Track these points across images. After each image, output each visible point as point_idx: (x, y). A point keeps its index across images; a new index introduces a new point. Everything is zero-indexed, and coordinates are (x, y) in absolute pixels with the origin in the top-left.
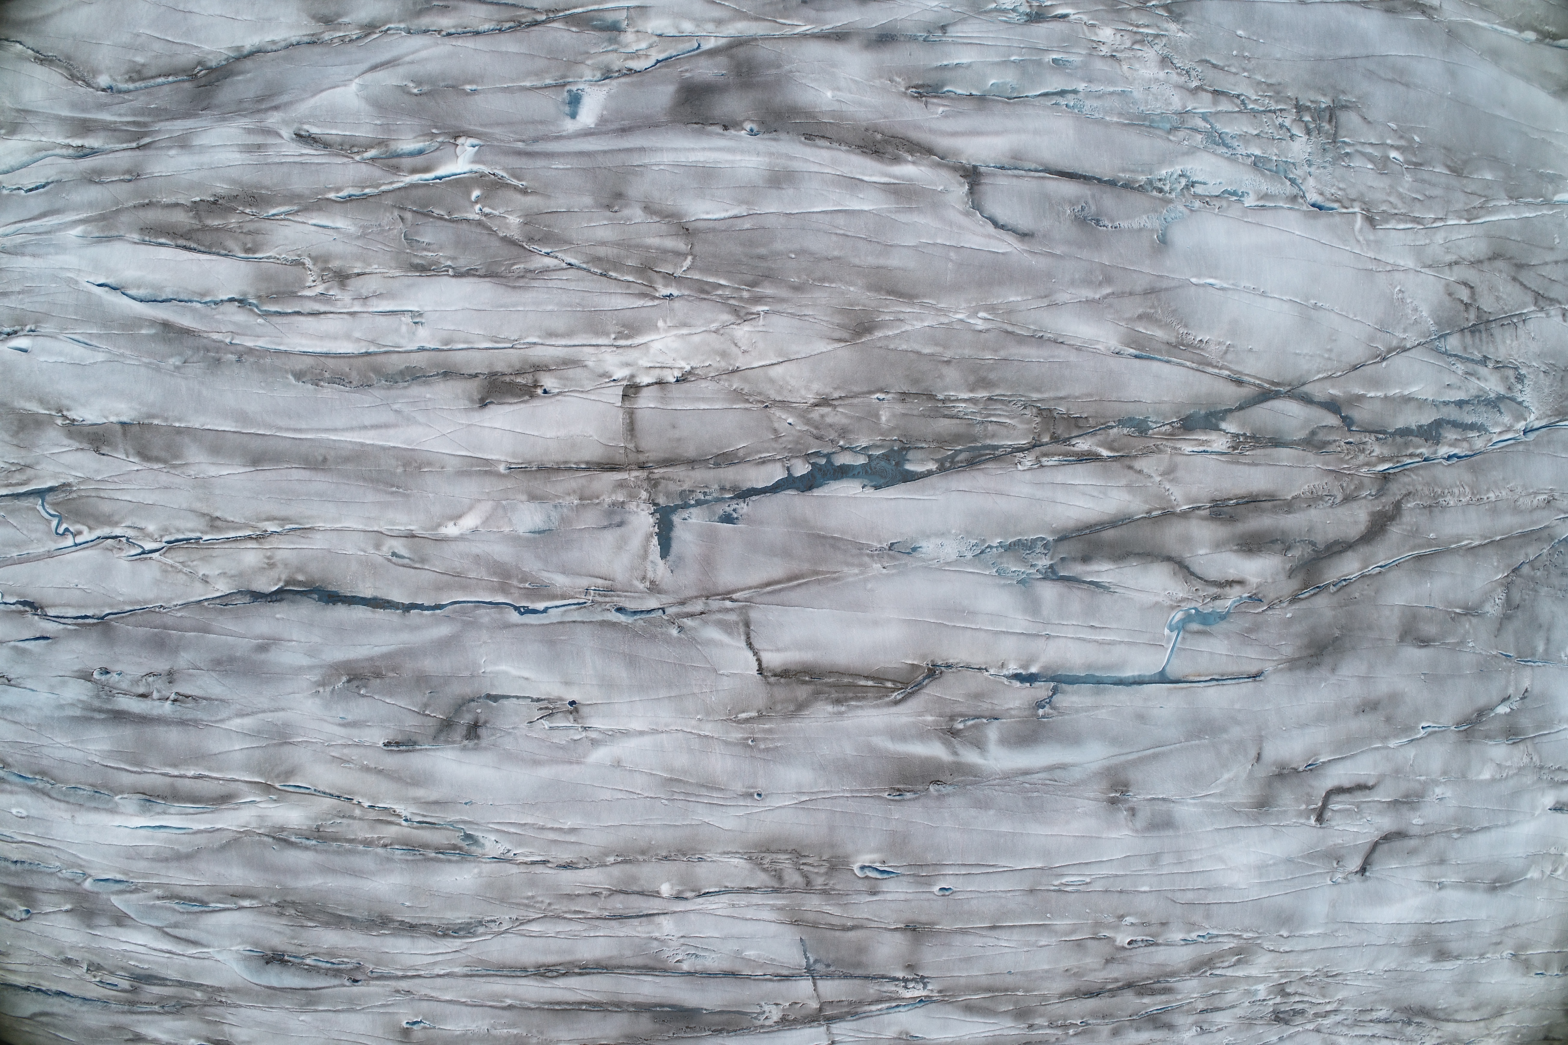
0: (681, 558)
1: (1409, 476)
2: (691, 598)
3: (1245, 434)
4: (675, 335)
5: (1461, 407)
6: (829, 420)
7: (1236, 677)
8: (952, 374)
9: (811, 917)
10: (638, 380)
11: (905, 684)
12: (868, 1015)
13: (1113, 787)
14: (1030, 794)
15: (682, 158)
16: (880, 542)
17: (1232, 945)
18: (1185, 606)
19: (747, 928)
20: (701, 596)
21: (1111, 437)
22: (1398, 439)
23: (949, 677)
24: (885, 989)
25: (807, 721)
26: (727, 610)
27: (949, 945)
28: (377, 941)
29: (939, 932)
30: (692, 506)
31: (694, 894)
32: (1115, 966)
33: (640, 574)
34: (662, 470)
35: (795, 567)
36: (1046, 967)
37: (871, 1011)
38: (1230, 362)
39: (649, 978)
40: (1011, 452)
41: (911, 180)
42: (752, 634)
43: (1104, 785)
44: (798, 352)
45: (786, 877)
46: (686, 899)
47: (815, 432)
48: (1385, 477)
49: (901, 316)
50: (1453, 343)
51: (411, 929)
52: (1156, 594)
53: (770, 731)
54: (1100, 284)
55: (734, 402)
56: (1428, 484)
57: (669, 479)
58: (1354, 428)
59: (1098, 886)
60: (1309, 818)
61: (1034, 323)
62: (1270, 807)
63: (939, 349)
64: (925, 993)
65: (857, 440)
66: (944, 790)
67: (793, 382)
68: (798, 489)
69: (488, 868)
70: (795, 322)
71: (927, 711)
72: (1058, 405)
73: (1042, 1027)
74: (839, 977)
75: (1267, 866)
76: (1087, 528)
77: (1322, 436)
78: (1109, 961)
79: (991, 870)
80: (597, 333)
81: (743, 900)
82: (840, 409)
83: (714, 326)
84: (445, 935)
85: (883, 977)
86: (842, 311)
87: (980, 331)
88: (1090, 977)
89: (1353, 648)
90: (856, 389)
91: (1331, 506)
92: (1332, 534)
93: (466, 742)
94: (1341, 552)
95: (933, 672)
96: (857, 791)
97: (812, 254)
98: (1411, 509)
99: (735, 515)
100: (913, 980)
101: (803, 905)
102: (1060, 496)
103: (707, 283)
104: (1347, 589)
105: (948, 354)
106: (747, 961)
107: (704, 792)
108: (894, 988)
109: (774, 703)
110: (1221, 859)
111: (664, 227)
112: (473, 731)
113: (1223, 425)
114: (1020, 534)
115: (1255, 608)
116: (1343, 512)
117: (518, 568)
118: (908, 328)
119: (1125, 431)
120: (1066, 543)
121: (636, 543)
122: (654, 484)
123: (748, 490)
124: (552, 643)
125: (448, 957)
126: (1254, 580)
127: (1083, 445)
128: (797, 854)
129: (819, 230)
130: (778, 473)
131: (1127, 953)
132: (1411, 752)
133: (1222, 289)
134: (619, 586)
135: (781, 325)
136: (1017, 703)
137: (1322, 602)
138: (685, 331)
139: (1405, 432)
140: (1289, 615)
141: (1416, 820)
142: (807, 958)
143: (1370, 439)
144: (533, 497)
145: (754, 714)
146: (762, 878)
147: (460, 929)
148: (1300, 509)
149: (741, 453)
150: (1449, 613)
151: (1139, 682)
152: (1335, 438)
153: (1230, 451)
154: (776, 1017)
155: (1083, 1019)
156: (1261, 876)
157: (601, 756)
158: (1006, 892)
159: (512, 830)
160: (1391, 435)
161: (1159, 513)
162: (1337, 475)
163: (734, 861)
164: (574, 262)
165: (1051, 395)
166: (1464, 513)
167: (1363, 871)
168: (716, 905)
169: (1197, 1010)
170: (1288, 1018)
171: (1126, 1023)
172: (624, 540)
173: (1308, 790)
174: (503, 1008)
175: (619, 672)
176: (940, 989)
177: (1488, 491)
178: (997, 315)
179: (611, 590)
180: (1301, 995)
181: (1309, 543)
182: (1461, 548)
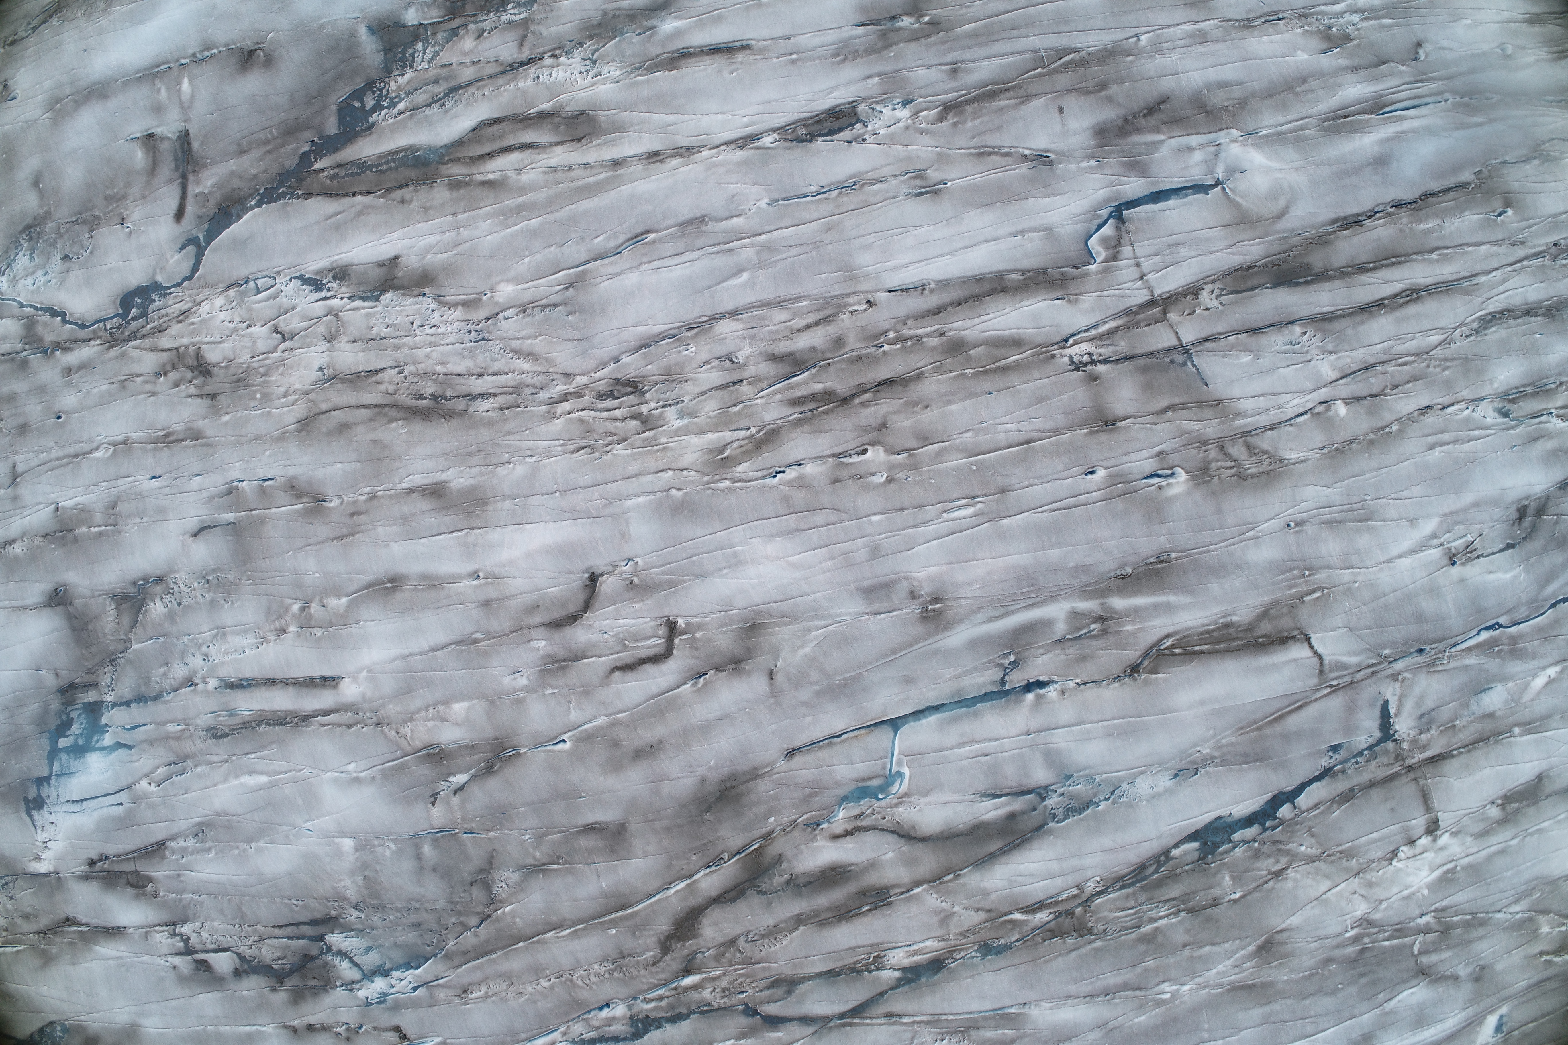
0: (1372, 705)
1: (660, 980)
2: (1367, 678)
3: (870, 972)
4: (1411, 886)
6: (1271, 860)
7: (814, 744)
8: (1179, 937)
9: (1208, 413)
10: (1430, 838)
11: (1161, 655)
12: (1117, 316)
13: (938, 614)
14: (1031, 588)
15: (1439, 1027)
16: (1207, 772)
17: (740, 468)
18: (893, 800)
19: (1257, 386)
20: (1356, 683)
21: (1015, 932)
22: (684, 1010)
23: (1117, 670)
24: (1111, 349)
25: (1257, 603)
26: (1337, 678)
27: (1067, 413)
28: (1552, 293)
29: (1082, 425)
30: (1365, 750)
31: (1317, 410)
32: (875, 421)
33: (1406, 683)
34: (1395, 770)
35: (1278, 728)
36: (953, 407)
37: (1113, 319)
38: (905, 1031)
39: (1325, 309)
40: (1107, 889)
42: (1318, 666)
43: (950, 614)
44: (1312, 908)
45: (1243, 449)
46: (1321, 403)
47: (1281, 846)
48: (687, 972)
49: (1237, 970)
51: (1529, 311)
52: (929, 804)
53: (1290, 587)
55: (1351, 848)
56: (632, 978)
57: (1388, 765)
58: (741, 1007)
59: (932, 510)
60: (687, 624)
61: (1117, 1004)
62: (741, 628)
63: (1197, 953)
64: (1068, 351)
65: (1244, 852)
66: (1119, 573)
67: (1309, 882)
68: (1283, 793)
69: (1487, 390)
70: (1322, 933)
71: (1134, 634)
72: (1075, 944)
73: (929, 335)
74: (1158, 352)
75: (730, 567)
76: (1018, 845)
77: (779, 992)
78: (882, 426)
79: (1055, 505)
80: (1469, 867)
81: (1274, 416)
82: (1264, 872)
83: (1384, 905)
84: (1501, 312)
85: (1116, 361)
86: (1287, 956)
87: (1164, 981)
88: (897, 404)
89: (684, 806)
90: (1256, 895)
91: (749, 932)
92: (742, 906)
93: (1527, 503)
94: (725, 893)
95: (1134, 670)
96: (1203, 553)
97: (1326, 994)
98: (648, 950)
99: (1330, 753)
100: (1085, 365)
101: (1219, 424)
102: (1054, 866)
103: (1398, 938)
104: (707, 860)
105: (1187, 952)
106: (1246, 350)
107: (1338, 516)
108: (1102, 351)
109: (1290, 612)
110: (795, 566)
111: (1440, 968)
112: (1522, 513)
113: (897, 974)
114: (1081, 820)
115: (812, 817)
116: (731, 929)
117: (1504, 660)
118: (1228, 962)
119: (1003, 941)
120: (1035, 825)
121: (1409, 705)
122: (1399, 757)
123: (1323, 778)
124: (1480, 611)
125: (1495, 291)
126: (821, 842)
127: (1042, 916)
128: (1241, 476)
129: (1327, 1014)
130: (1302, 800)
131: (865, 439)
132: (575, 716)
134: (1424, 670)
135: (1333, 926)
136: (1039, 661)
137: (736, 841)
138: (1406, 893)
139: (675, 1019)
140: (772, 819)
141: (542, 644)
142: (1194, 366)
143: (718, 1001)
144: (1491, 715)
145: (1308, 598)
146: (1265, 442)
147: (1490, 321)
148: (786, 921)
149: (1335, 806)
150: (566, 862)
151: (918, 714)
152: (763, 994)
153: (883, 954)
154: (1204, 296)
155: (884, 352)
156: (735, 555)
157: (1428, 527)
158: (1031, 485)
159: (1476, 433)
160: (694, 1012)
161: (945, 879)
162: (749, 962)
163: (1294, 455)
164: (1499, 915)
165: (1084, 950)
166: (578, 961)
167: (594, 578)
168: (1294, 404)
169: (749, 383)
170: (620, 387)
171: (830, 356)
172: (1418, 705)
173: (696, 653)
174: (1438, 248)
175: (1428, 605)
176: (1055, 360)
177: (552, 987)
178: (1153, 1000)
179: (1431, 664)
180: (615, 419)
181: (766, 893)
182: (570, 927)
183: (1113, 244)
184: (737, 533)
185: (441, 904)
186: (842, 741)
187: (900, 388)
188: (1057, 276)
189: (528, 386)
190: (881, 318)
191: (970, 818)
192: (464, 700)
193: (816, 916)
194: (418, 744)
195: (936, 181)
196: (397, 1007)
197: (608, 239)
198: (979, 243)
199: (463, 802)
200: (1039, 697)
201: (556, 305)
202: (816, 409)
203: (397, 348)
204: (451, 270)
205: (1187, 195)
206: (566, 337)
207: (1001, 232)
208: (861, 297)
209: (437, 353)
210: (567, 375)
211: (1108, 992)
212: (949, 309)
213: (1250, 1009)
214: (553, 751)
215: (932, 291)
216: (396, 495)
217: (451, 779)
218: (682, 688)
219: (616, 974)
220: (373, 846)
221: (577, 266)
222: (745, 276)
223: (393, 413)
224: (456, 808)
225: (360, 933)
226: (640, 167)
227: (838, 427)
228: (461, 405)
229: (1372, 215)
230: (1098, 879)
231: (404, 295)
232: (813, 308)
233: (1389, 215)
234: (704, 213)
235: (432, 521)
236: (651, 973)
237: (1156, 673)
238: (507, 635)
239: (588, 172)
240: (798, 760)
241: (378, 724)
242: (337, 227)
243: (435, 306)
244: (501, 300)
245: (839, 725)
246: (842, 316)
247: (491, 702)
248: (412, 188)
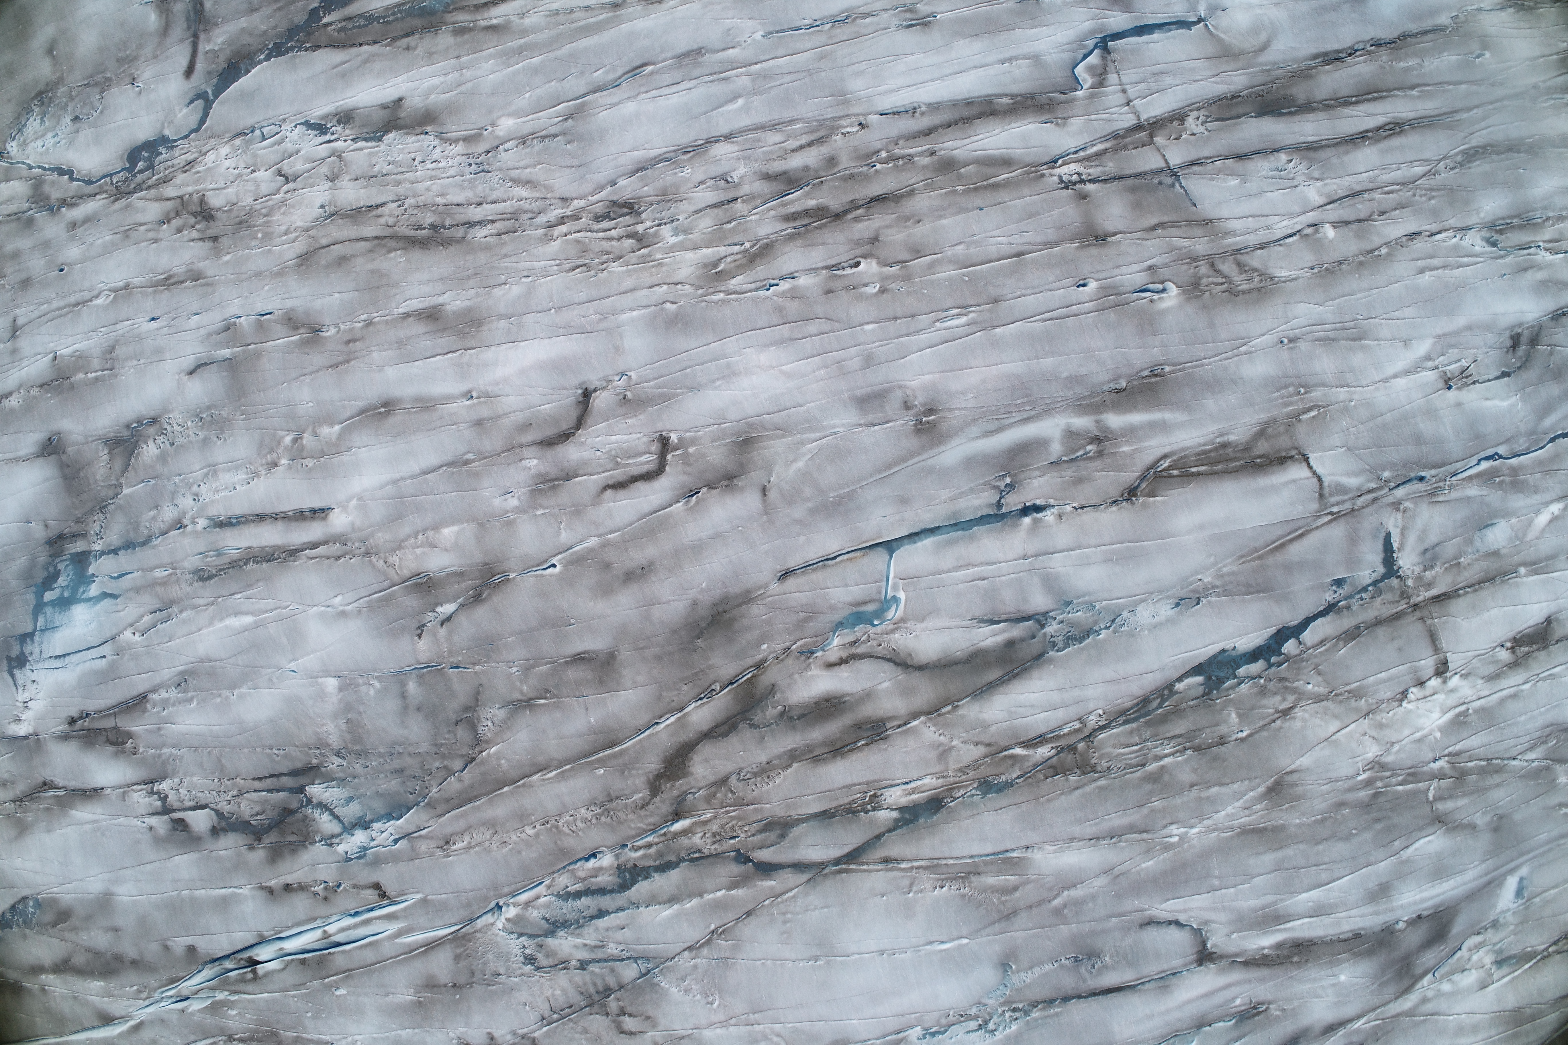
0: (1375, 537)
1: (649, 824)
2: (1367, 506)
3: (866, 812)
4: (1423, 729)
5: (600, 911)
6: (1278, 698)
7: (808, 567)
8: (1186, 776)
9: (1198, 231)
10: (1439, 680)
11: (1158, 476)
12: (1104, 139)
13: (932, 426)
14: (1025, 400)
15: (1459, 879)
16: (1209, 602)
17: (734, 281)
18: (889, 626)
19: (1246, 207)
20: (1358, 510)
21: (1017, 768)
22: (673, 858)
23: (1114, 493)
24: (1099, 169)
25: (1253, 422)
26: (1337, 503)
27: (1058, 228)
28: (1533, 131)
29: (1072, 239)
30: (1369, 585)
31: (1306, 232)
32: (867, 235)
33: (1407, 515)
34: (1400, 609)
35: (1280, 557)
36: (944, 222)
37: (1101, 142)
38: (903, 877)
39: (1310, 139)
40: (1110, 723)
41: (1264, 933)
42: (1318, 489)
43: (944, 426)
44: (1322, 749)
45: (1234, 266)
46: (1310, 226)
47: (1287, 684)
48: (677, 816)
49: (1247, 812)
50: (629, 972)
51: (1511, 148)
52: (926, 629)
53: (1286, 405)
54: (1065, 906)
55: (1360, 688)
56: (620, 823)
57: (1393, 603)
58: (732, 854)
59: (924, 320)
60: (680, 439)
61: (1123, 848)
62: (735, 442)
63: (1204, 794)
64: (1057, 171)
65: (1250, 688)
66: (1112, 386)
67: (1318, 721)
68: (1288, 628)
69: (1473, 220)
70: (1333, 775)
71: (1130, 455)
72: (1078, 781)
73: (920, 154)
74: (1146, 173)
75: (723, 378)
76: (1018, 674)
77: (772, 836)
78: (875, 240)
79: (1047, 315)
80: (1482, 710)
81: (1262, 236)
82: (1271, 711)
83: (1396, 748)
84: (1484, 147)
85: (1105, 181)
86: (1298, 798)
87: (1171, 824)
88: (889, 219)
89: (675, 632)
90: (1264, 734)
91: (741, 770)
92: (733, 742)
93: (1519, 330)
94: (716, 727)
95: (1131, 493)
96: (1196, 367)
97: (1340, 839)
98: (637, 792)
99: (1334, 588)
100: (1075, 184)
101: (1208, 242)
102: (1055, 697)
103: (1411, 783)
104: (698, 691)
105: (1194, 792)
106: (1234, 174)
107: (1331, 334)
108: (1091, 171)
109: (1287, 431)
110: (789, 375)
111: (1457, 816)
112: (1515, 341)
113: (895, 814)
114: (1082, 649)
115: (806, 644)
116: (723, 767)
117: (1505, 492)
118: (1237, 804)
119: (1003, 778)
120: (1035, 653)
121: (1412, 539)
122: (1404, 595)
123: (1328, 614)
124: (1478, 436)
126: (815, 671)
127: (1044, 751)
128: (1233, 292)
129: (1341, 861)
130: (1308, 636)
131: (858, 252)
132: (565, 537)
133: (931, 943)
134: (1426, 499)
135: (1344, 768)
136: (1036, 483)
137: (728, 670)
138: (1418, 735)
139: (665, 868)
140: (765, 646)
141: (533, 463)
142: (1182, 187)
143: (709, 847)
144: (1496, 553)
145: (1304, 417)
146: (1255, 260)
147: (1474, 155)
148: (779, 757)
149: (1341, 643)
150: (555, 696)
151: (913, 537)
152: (755, 838)
153: (879, 793)
154: (1190, 122)
155: (876, 171)
156: (729, 366)
157: (1422, 348)
158: (1023, 296)
159: (1466, 260)
160: (684, 860)
161: (943, 710)
162: (741, 803)
163: (1284, 273)
164: (1514, 763)
165: (1087, 789)
166: (564, 805)
167: (587, 394)
168: (1282, 227)
169: (744, 201)
170: (616, 209)
171: (823, 174)
172: (1421, 539)
173: (689, 469)
174: (1419, 85)
175: (1426, 427)
176: (1044, 179)
177: (537, 835)
178: (1161, 844)
179: (1432, 494)
180: (611, 239)
181: (758, 727)
182: (557, 768)
183: (1099, 72)
184: (731, 344)
185: (425, 747)
186: (836, 564)
187: (893, 204)
188: (1045, 101)
189: (525, 212)
190: (873, 139)
191: (968, 644)
192: (453, 524)
193: (811, 751)
194: (406, 573)
195: (926, 14)
196: (377, 862)
197: (607, 72)
198: (968, 70)
199: (450, 634)
200: (1036, 521)
201: (555, 136)
202: (809, 224)
203: (398, 183)
204: (452, 108)
205: (1170, 30)
206: (564, 164)
207: (990, 59)
208: (854, 119)
209: (436, 186)
210: (564, 199)
211: (1113, 835)
212: (940, 130)
213: (1261, 854)
214: (542, 576)
215: (922, 114)
216: (393, 320)
217: (439, 609)
218: (674, 506)
219: (603, 819)
220: (357, 685)
221: (576, 99)
222: (740, 102)
223: (392, 244)
224: (442, 640)
225: (342, 782)
226: (639, 8)
227: (830, 241)
228: (459, 233)
229: (1352, 52)
230: (1101, 712)
231: (406, 134)
232: (806, 130)
233: (1369, 53)
234: (700, 45)
235: (427, 343)
236: (640, 816)
237: (1154, 496)
238: (499, 455)
239: (589, 14)
240: (792, 582)
241: (366, 554)
242: (343, 75)
243: (437, 142)
244: (501, 134)
245: (833, 545)
246: (834, 137)
247: (481, 525)
248: (418, 36)
